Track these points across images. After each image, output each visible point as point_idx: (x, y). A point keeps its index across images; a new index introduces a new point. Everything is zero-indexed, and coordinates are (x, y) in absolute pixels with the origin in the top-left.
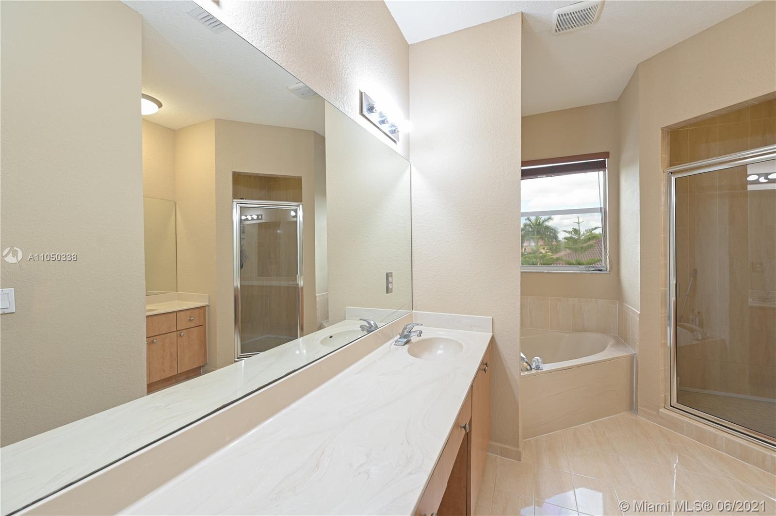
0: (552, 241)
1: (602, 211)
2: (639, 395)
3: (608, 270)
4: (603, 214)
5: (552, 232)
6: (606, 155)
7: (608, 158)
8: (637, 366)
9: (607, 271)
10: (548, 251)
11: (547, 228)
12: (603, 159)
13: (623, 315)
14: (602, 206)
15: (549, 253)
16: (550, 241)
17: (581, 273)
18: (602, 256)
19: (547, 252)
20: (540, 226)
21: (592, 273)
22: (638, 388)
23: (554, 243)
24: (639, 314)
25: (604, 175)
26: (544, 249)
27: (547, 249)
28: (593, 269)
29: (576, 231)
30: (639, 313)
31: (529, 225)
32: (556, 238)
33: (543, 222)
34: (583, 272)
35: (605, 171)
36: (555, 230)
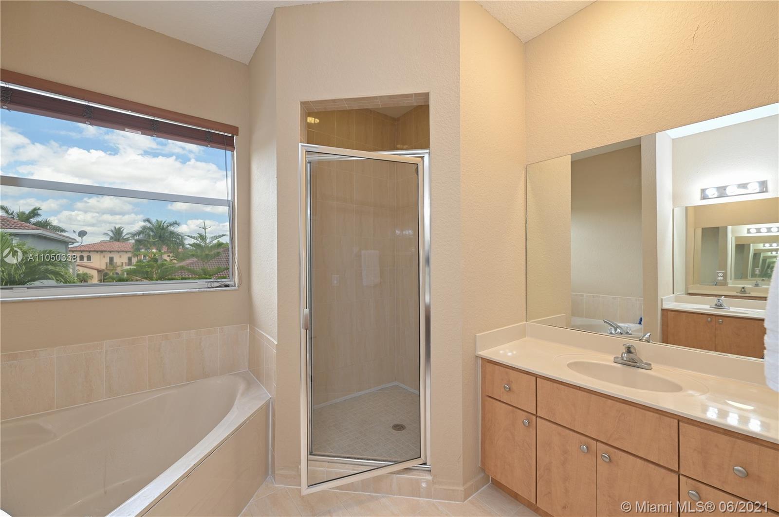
0: (178, 248)
1: (229, 204)
2: (276, 456)
3: (237, 286)
4: (231, 208)
5: (179, 239)
6: (235, 130)
7: (237, 135)
8: (274, 415)
9: (235, 286)
10: (173, 258)
11: (172, 233)
12: (230, 135)
13: (255, 343)
14: (230, 199)
15: (175, 261)
16: (176, 247)
17: (199, 292)
18: (229, 264)
19: (173, 260)
20: (163, 231)
21: (216, 291)
22: (274, 444)
23: (180, 250)
24: (276, 345)
25: (233, 156)
26: (169, 256)
27: (172, 257)
28: (218, 284)
29: (202, 237)
30: (276, 343)
31: (150, 229)
32: (183, 244)
33: (168, 226)
34: (203, 289)
35: (233, 151)
36: (182, 237)
